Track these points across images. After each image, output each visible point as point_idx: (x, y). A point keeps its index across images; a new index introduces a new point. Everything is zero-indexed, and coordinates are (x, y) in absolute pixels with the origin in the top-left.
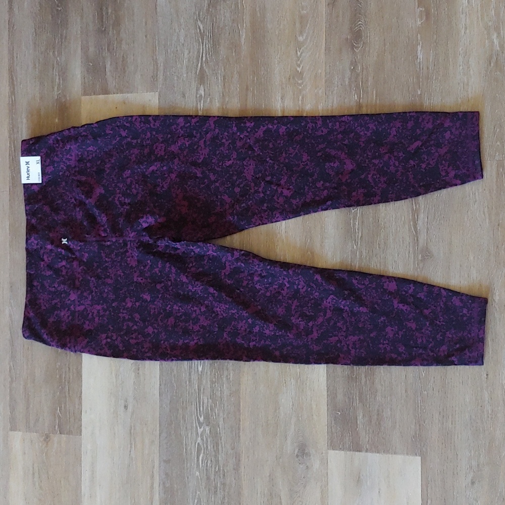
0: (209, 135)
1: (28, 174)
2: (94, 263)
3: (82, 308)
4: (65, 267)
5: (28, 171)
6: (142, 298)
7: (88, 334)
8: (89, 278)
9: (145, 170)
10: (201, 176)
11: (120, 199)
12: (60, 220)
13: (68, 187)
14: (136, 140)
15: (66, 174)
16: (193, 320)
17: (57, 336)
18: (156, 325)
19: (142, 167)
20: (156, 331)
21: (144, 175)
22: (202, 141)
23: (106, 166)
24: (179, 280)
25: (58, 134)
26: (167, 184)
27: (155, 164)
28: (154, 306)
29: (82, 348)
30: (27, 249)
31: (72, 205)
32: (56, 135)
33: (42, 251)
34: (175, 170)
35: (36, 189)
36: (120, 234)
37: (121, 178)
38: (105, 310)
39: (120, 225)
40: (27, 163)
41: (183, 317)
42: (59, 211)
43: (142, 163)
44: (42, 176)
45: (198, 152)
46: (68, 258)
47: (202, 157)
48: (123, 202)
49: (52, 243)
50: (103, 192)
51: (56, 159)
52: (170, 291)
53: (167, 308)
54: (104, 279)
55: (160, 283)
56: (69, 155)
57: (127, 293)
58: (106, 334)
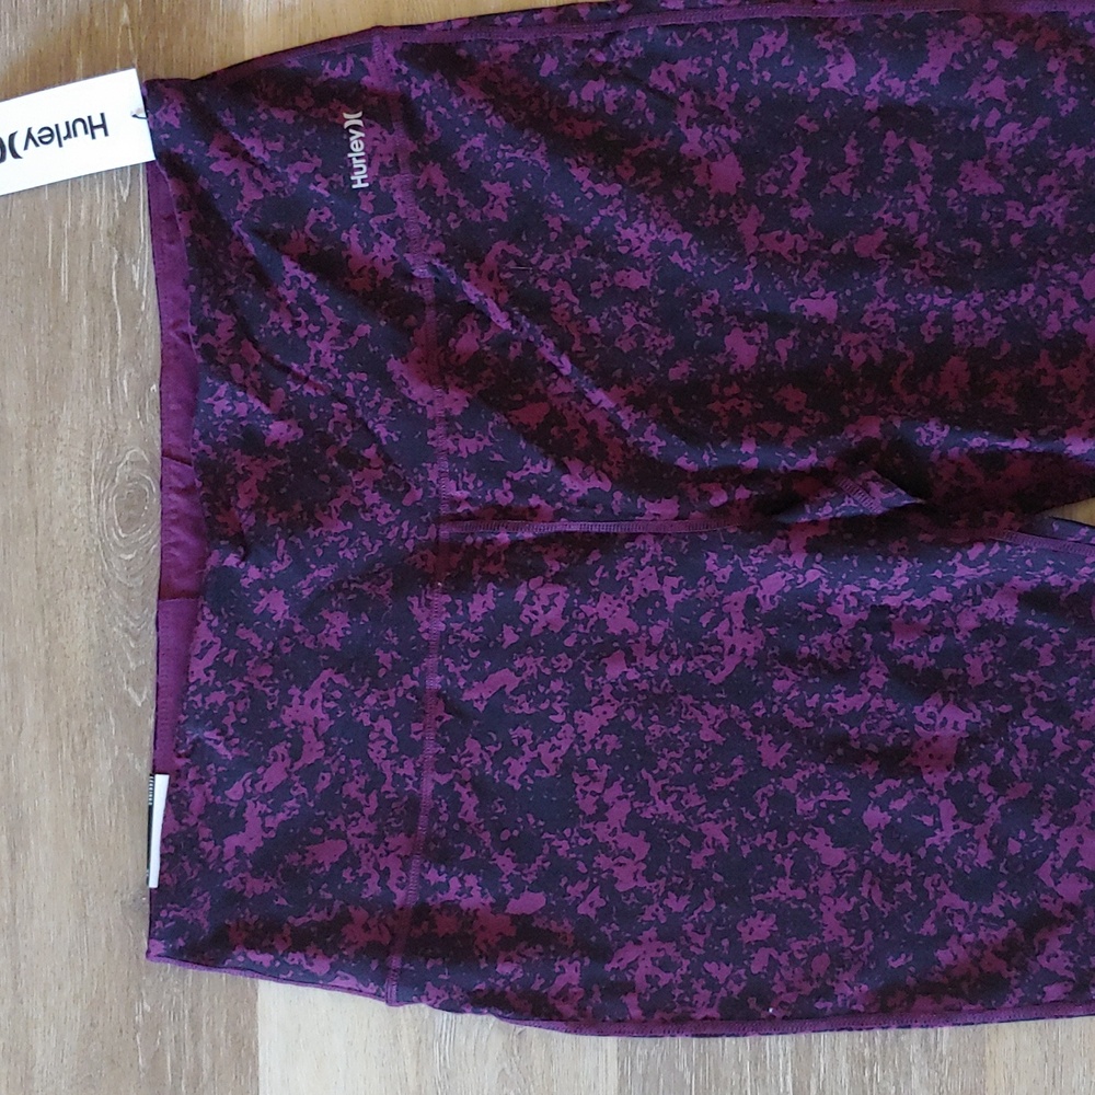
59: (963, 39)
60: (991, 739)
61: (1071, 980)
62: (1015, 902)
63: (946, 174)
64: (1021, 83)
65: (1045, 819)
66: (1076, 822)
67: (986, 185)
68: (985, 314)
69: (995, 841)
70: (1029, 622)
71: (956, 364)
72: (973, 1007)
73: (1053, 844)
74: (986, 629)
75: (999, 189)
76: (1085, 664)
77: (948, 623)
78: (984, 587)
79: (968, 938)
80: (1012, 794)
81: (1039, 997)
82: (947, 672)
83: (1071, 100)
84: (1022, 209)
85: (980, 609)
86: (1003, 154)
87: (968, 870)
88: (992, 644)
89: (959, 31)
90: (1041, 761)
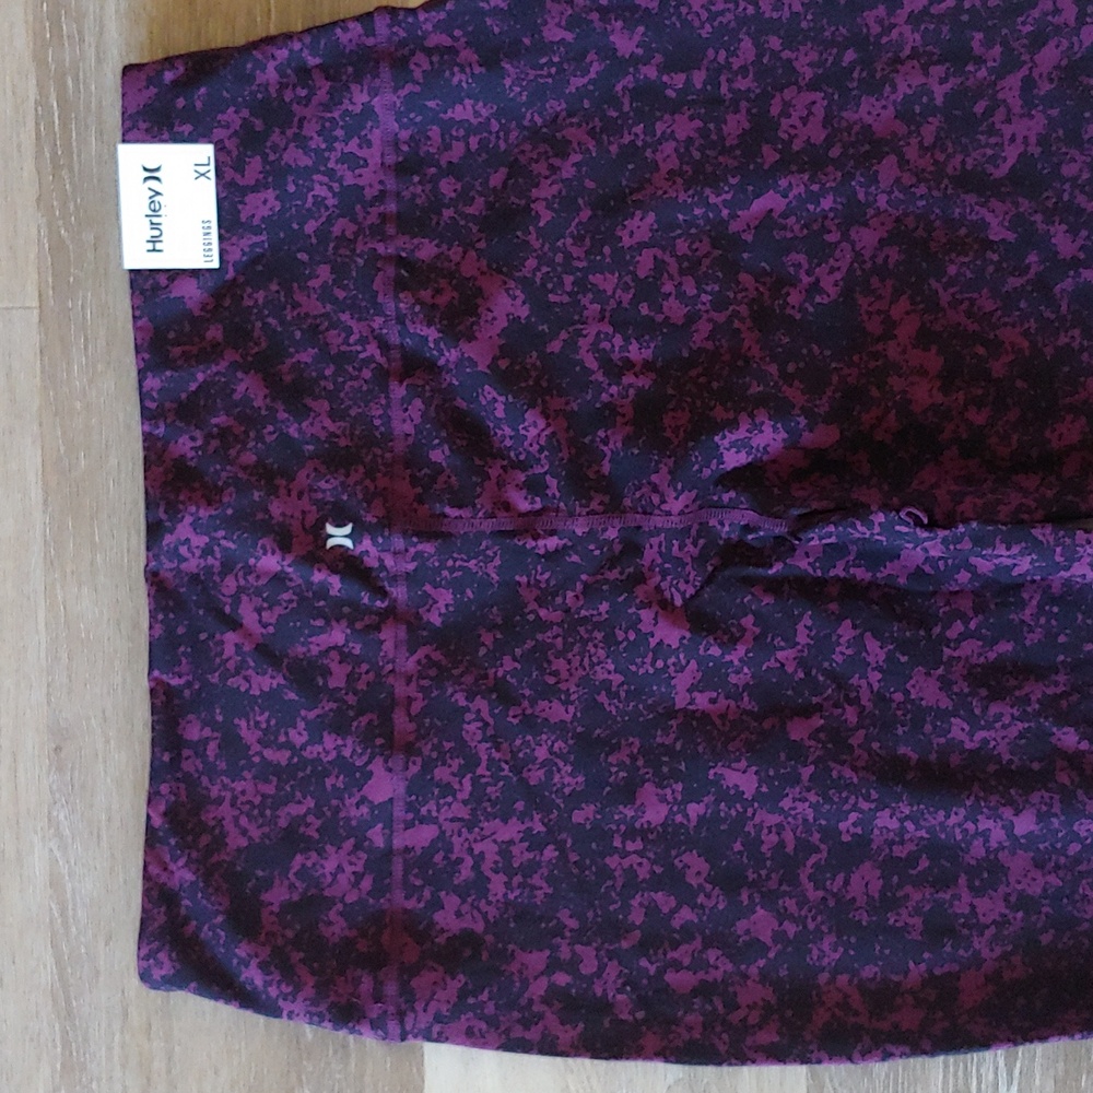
0: (1049, 56)
1: (154, 226)
2: (482, 631)
3: (424, 835)
4: (341, 653)
5: (155, 211)
6: (716, 783)
7: (458, 953)
8: (462, 701)
9: (725, 212)
10: (1011, 237)
11: (606, 345)
12: (315, 438)
13: (345, 288)
14: (683, 76)
15: (336, 230)
16: (973, 873)
17: (313, 973)
18: (791, 904)
19: (713, 199)
20: (791, 929)
21: (719, 235)
22: (1014, 81)
23: (535, 193)
24: (899, 697)
25: (307, 39)
26: (838, 276)
27: (783, 183)
28: (775, 819)
29: (438, 1019)
30: (153, 578)
31: (367, 374)
32: (297, 46)
33: (230, 584)
34: (878, 213)
35: (192, 293)
36: (607, 499)
37: (607, 250)
38: (536, 844)
39: (606, 462)
40: (152, 174)
41: (924, 863)
42: (308, 401)
43: (714, 181)
44: (221, 238)
45: (992, 131)
46: (358, 611)
47: (1012, 154)
48: (615, 356)
49: (285, 546)
50: (524, 312)
51: (295, 156)
52: (858, 752)
53: (842, 826)
54: (533, 703)
55: (806, 712)
56: (356, 140)
57: (640, 763)
58: (547, 952)
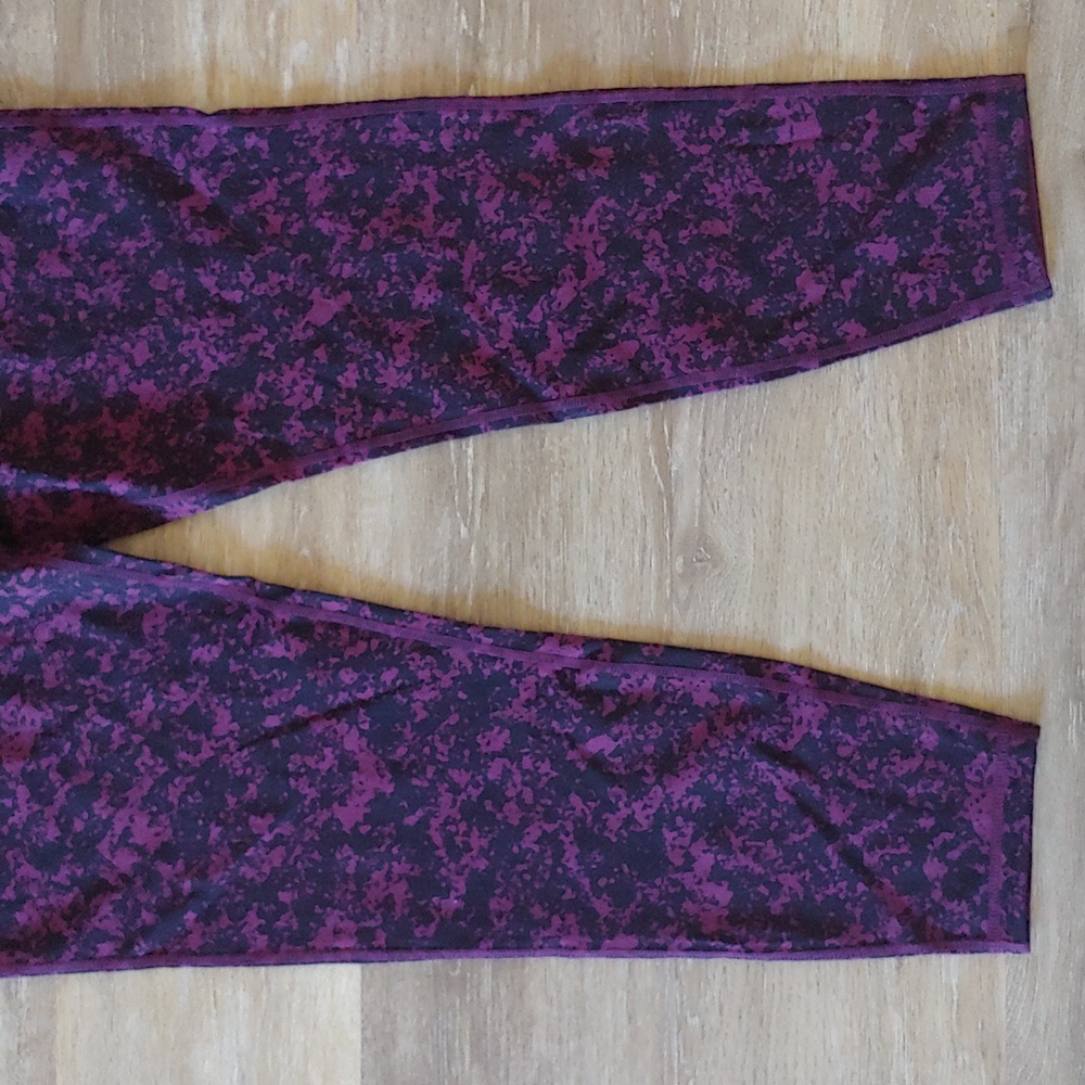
59: (33, 149)
60: (60, 734)
61: (120, 939)
62: (80, 872)
63: (27, 260)
64: (82, 185)
65: (102, 802)
66: (129, 804)
67: (59, 270)
68: (58, 376)
69: (62, 820)
70: (91, 635)
71: (34, 419)
72: (37, 960)
73: (108, 823)
74: (58, 642)
75: (69, 273)
76: (136, 670)
77: (27, 636)
78: (54, 606)
79: (42, 902)
80: (77, 781)
81: (92, 953)
82: (27, 678)
83: (122, 200)
84: (87, 289)
85: (53, 624)
86: (72, 245)
87: (41, 845)
88: (63, 653)
89: (29, 142)
90: (101, 752)
